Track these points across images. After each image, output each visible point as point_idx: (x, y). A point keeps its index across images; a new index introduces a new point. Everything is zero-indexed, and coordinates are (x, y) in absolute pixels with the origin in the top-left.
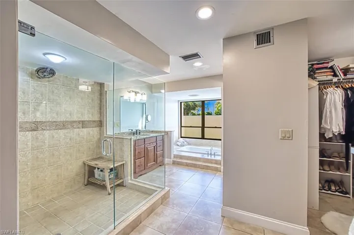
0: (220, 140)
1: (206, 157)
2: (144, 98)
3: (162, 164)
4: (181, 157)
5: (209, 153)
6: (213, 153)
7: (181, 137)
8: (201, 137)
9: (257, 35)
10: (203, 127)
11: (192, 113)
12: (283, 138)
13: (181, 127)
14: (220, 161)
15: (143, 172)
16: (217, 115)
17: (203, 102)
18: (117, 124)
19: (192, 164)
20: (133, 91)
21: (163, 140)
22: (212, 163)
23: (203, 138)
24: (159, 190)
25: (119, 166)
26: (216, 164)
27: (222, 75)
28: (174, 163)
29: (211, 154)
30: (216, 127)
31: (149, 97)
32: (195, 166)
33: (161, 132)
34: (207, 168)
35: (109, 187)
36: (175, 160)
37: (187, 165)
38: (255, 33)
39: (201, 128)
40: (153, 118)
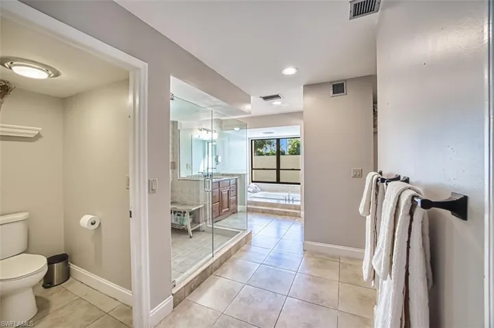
0: (299, 184)
1: (282, 202)
2: (215, 136)
3: (235, 212)
4: (256, 204)
5: (287, 198)
6: (291, 198)
7: (252, 182)
8: (275, 181)
9: (333, 85)
10: (278, 169)
11: (259, 152)
12: (355, 176)
13: (252, 169)
14: (300, 206)
15: (218, 219)
16: (292, 154)
17: (278, 140)
18: (189, 166)
19: (269, 211)
20: (204, 129)
21: (236, 184)
22: (290, 209)
23: (278, 182)
24: (241, 232)
25: (196, 210)
26: (295, 209)
27: (302, 112)
28: (248, 210)
29: (289, 200)
30: (293, 169)
31: (221, 135)
32: (272, 213)
33: (233, 175)
34: (285, 214)
35: (190, 230)
36: (249, 206)
37: (263, 212)
38: (331, 82)
39: (275, 171)
40: (223, 159)
